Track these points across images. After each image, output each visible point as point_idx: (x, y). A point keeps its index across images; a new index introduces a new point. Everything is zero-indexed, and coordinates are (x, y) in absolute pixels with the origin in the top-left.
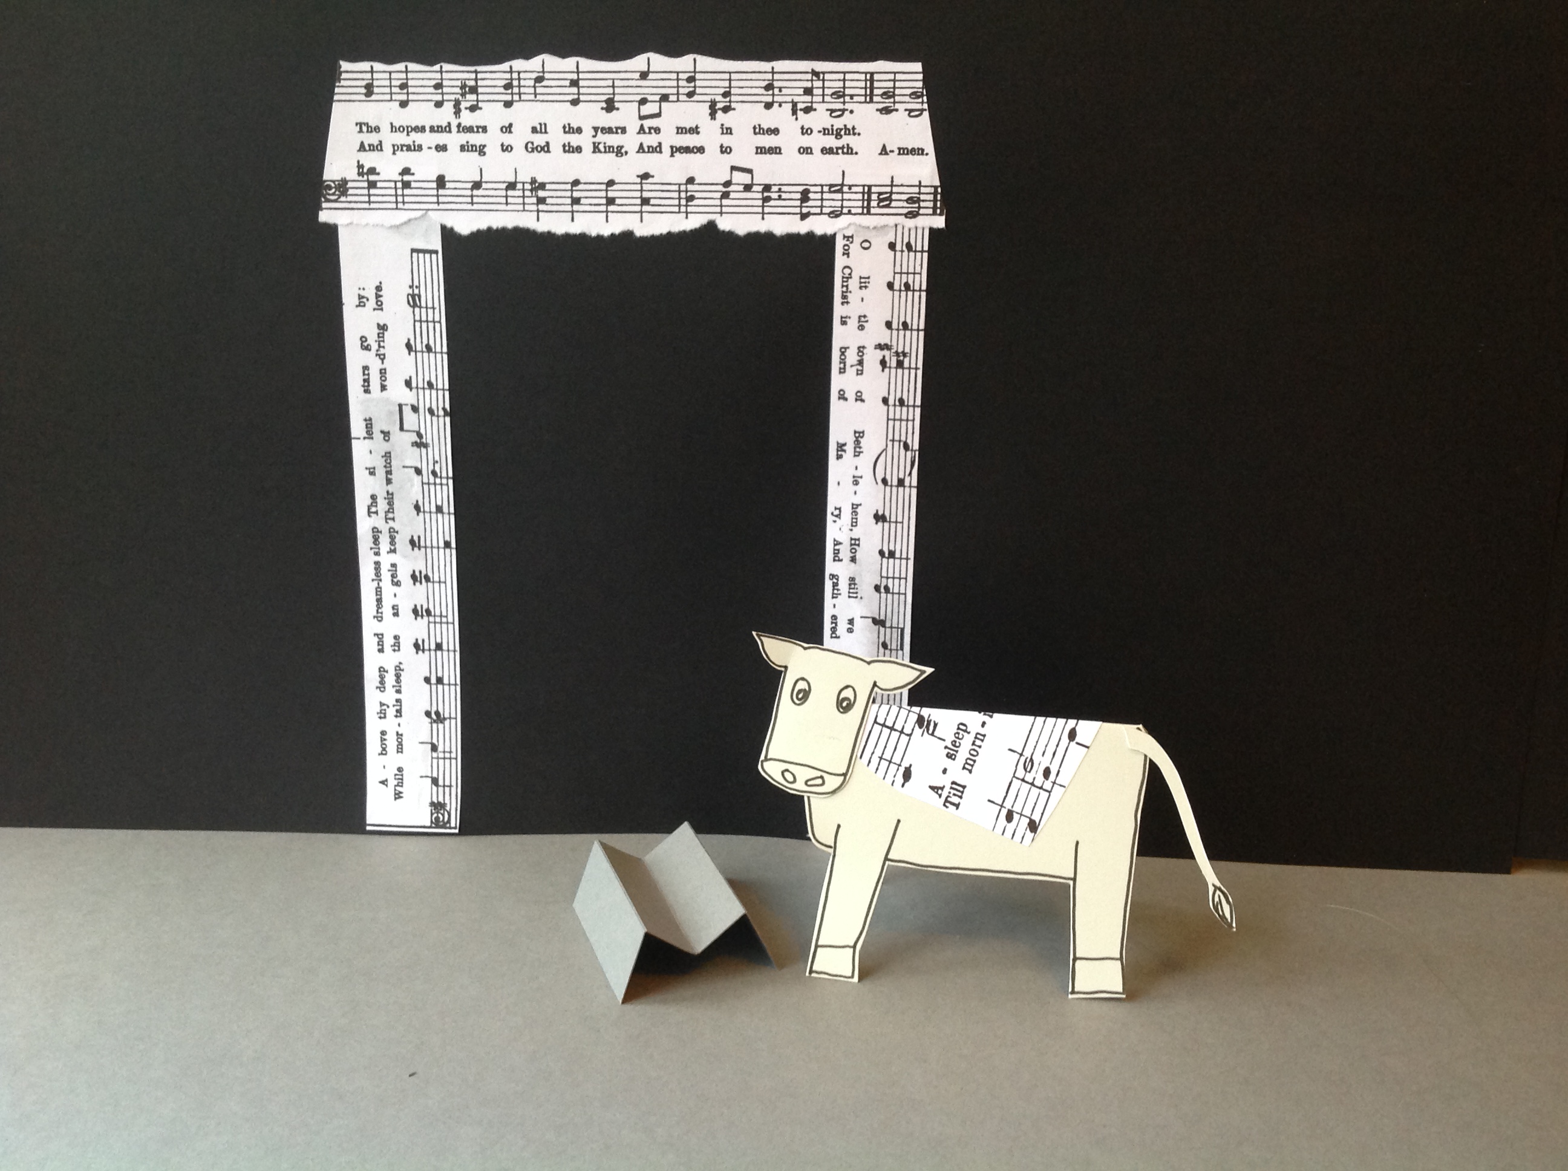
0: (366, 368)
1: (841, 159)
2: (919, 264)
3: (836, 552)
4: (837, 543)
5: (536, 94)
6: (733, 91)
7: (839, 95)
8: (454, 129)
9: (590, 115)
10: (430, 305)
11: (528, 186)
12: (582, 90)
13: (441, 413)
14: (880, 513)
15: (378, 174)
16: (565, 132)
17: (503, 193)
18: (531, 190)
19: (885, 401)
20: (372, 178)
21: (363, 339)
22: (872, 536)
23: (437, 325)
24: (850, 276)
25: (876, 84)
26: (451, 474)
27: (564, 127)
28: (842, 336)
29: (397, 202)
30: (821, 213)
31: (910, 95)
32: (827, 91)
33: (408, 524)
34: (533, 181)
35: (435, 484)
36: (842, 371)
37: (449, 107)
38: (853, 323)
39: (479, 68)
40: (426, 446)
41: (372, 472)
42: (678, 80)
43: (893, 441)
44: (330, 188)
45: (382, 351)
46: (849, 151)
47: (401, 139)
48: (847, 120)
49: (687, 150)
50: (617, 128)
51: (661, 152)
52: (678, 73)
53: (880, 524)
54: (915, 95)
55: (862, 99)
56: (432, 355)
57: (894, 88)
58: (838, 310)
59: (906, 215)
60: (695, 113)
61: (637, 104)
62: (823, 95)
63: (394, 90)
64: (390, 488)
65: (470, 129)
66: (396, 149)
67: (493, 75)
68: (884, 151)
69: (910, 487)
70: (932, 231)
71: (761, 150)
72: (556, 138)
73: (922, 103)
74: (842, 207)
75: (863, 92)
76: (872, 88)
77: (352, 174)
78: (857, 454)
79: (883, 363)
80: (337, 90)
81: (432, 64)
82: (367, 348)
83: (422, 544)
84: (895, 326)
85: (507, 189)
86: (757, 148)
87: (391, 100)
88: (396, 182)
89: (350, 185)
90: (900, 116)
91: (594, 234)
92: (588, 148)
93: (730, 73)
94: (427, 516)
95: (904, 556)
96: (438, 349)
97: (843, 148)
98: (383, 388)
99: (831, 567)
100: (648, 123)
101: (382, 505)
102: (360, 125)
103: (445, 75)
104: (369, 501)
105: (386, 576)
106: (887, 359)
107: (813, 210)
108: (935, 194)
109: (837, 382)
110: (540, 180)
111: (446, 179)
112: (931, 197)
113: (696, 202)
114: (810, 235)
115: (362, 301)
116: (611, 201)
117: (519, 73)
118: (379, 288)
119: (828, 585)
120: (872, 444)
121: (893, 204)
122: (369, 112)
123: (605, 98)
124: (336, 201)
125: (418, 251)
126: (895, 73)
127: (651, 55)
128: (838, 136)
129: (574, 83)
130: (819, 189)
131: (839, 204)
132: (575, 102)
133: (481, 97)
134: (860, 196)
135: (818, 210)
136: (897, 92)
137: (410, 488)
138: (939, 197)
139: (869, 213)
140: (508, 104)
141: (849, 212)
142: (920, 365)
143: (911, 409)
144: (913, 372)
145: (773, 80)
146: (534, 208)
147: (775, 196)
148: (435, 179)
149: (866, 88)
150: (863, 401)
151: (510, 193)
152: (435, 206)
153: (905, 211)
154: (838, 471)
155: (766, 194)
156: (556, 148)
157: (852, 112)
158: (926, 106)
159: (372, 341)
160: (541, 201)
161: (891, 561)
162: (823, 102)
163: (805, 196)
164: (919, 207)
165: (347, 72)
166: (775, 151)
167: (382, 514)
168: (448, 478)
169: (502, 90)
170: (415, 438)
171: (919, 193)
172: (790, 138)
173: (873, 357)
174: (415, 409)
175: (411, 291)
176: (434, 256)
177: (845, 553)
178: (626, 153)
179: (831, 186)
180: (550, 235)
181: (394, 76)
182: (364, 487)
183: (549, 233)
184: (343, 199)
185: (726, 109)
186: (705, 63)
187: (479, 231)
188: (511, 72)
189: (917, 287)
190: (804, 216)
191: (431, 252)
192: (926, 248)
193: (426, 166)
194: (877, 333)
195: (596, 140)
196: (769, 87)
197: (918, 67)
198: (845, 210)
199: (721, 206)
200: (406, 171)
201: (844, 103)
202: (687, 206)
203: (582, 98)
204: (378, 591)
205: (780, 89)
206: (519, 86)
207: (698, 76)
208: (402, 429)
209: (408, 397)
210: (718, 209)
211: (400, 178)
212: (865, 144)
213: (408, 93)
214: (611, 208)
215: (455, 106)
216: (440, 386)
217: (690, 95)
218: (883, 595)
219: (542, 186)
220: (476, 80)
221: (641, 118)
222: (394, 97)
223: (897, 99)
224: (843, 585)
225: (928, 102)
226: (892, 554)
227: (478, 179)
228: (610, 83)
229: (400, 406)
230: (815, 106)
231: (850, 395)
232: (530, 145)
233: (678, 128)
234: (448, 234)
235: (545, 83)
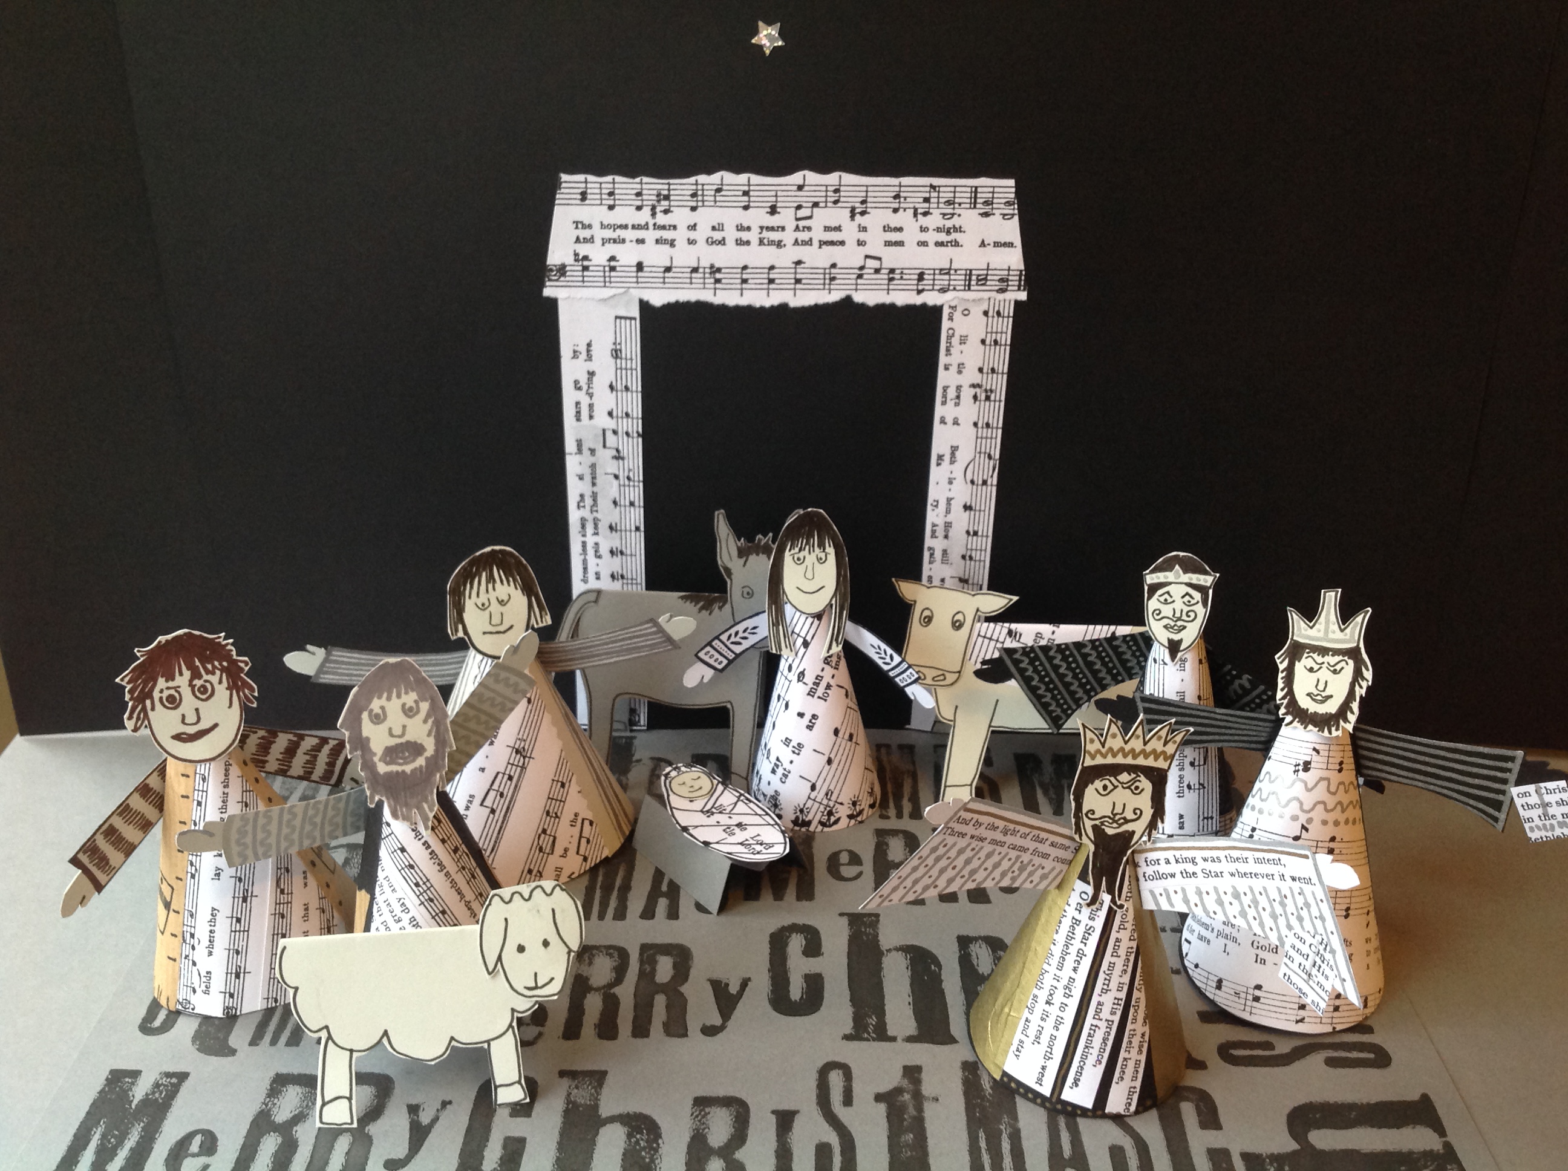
0: (578, 403)
1: (949, 251)
2: (1005, 328)
3: (933, 532)
4: (934, 525)
5: (715, 201)
6: (869, 200)
7: (949, 203)
8: (651, 226)
9: (758, 217)
10: (629, 356)
11: (708, 270)
12: (752, 199)
13: (635, 435)
14: (968, 504)
15: (590, 260)
16: (738, 230)
17: (688, 275)
18: (711, 273)
19: (975, 424)
20: (586, 263)
21: (576, 382)
22: (961, 520)
23: (634, 372)
24: (953, 335)
25: (979, 195)
26: (641, 478)
27: (737, 226)
28: (944, 378)
29: (605, 282)
30: (933, 290)
31: (1005, 203)
32: (941, 200)
33: (607, 514)
34: (712, 266)
35: (629, 486)
36: (944, 403)
37: (647, 211)
38: (954, 369)
39: (671, 181)
40: (623, 459)
41: (581, 478)
42: (827, 191)
43: (980, 453)
44: (551, 270)
45: (591, 391)
46: (956, 244)
47: (609, 234)
48: (956, 221)
49: (832, 243)
50: (778, 227)
51: (811, 245)
52: (827, 186)
53: (968, 512)
54: (1008, 203)
55: (968, 206)
56: (629, 394)
57: (993, 198)
58: (943, 359)
59: (998, 291)
60: (839, 216)
61: (794, 209)
62: (938, 203)
63: (604, 197)
64: (595, 489)
65: (663, 227)
66: (604, 242)
67: (682, 187)
68: (983, 244)
69: (992, 485)
70: (1017, 303)
71: (888, 244)
72: (731, 234)
73: (1014, 209)
74: (949, 285)
75: (968, 201)
76: (976, 198)
77: (569, 260)
78: (952, 462)
79: (975, 397)
80: (558, 196)
81: (634, 177)
82: (580, 389)
83: (619, 528)
84: (985, 370)
85: (692, 272)
86: (886, 242)
87: (601, 204)
88: (604, 267)
89: (568, 268)
90: (997, 218)
91: (758, 305)
92: (755, 241)
93: (867, 186)
94: (623, 509)
95: (985, 534)
96: (634, 388)
97: (951, 242)
98: (591, 417)
99: (928, 542)
100: (802, 224)
101: (588, 501)
102: (576, 223)
103: (644, 186)
104: (578, 499)
105: (591, 552)
106: (978, 395)
107: (927, 288)
108: (1020, 275)
109: (939, 411)
110: (717, 265)
111: (644, 265)
112: (1017, 278)
113: (837, 282)
114: (924, 306)
115: (576, 354)
116: (771, 281)
117: (703, 185)
118: (589, 345)
119: (926, 555)
120: (964, 456)
121: (988, 283)
122: (584, 213)
123: (770, 204)
124: (557, 280)
125: (621, 318)
126: (994, 187)
127: (806, 172)
128: (948, 232)
129: (746, 193)
130: (932, 272)
131: (946, 283)
132: (746, 208)
133: (672, 203)
134: (963, 277)
135: (931, 287)
136: (995, 201)
137: (609, 489)
138: (1023, 278)
139: (969, 289)
140: (694, 209)
141: (955, 289)
142: (1003, 398)
143: (994, 430)
144: (997, 404)
145: (900, 191)
146: (712, 286)
147: (898, 277)
148: (635, 264)
149: (971, 198)
150: (958, 424)
151: (694, 275)
152: (635, 285)
153: (997, 288)
154: (937, 475)
155: (891, 276)
156: (731, 242)
157: (959, 215)
158: (1016, 212)
159: (583, 383)
160: (718, 281)
161: (975, 538)
162: (938, 208)
163: (921, 277)
164: (1008, 285)
165: (566, 182)
166: (900, 244)
167: (588, 508)
168: (639, 481)
169: (689, 198)
170: (614, 453)
171: (1009, 275)
172: (912, 234)
173: (967, 394)
174: (615, 432)
175: (614, 347)
176: (633, 322)
177: (940, 532)
178: (785, 245)
179: (941, 270)
180: (723, 308)
181: (603, 185)
182: (574, 488)
183: (723, 305)
184: (562, 279)
185: (863, 213)
186: (849, 178)
187: (669, 304)
188: (697, 184)
189: (1003, 342)
190: (919, 292)
191: (631, 319)
192: (1011, 314)
193: (628, 256)
194: (971, 376)
195: (761, 236)
196: (897, 197)
197: (1011, 182)
198: (951, 288)
199: (857, 284)
200: (612, 258)
201: (954, 208)
202: (830, 284)
203: (752, 204)
204: (585, 562)
205: (905, 198)
206: (703, 195)
207: (842, 188)
208: (604, 446)
209: (610, 424)
210: (854, 287)
211: (607, 263)
212: (970, 240)
213: (615, 200)
214: (771, 286)
215: (652, 209)
216: (635, 415)
217: (836, 202)
218: (968, 562)
219: (719, 270)
220: (669, 190)
221: (797, 219)
222: (604, 202)
223: (995, 206)
224: (938, 555)
225: (1018, 209)
226: (976, 533)
227: (668, 265)
228: (773, 193)
229: (604, 431)
230: (931, 211)
231: (949, 420)
232: (710, 240)
233: (825, 227)
234: (644, 306)
235: (723, 193)
